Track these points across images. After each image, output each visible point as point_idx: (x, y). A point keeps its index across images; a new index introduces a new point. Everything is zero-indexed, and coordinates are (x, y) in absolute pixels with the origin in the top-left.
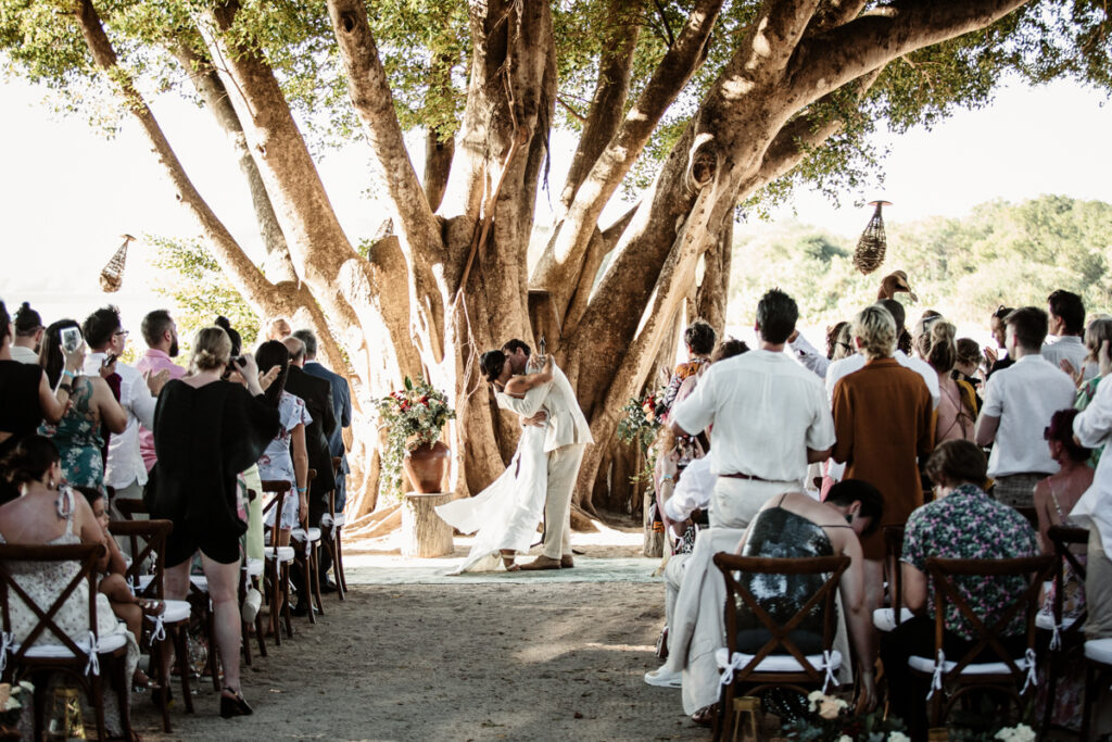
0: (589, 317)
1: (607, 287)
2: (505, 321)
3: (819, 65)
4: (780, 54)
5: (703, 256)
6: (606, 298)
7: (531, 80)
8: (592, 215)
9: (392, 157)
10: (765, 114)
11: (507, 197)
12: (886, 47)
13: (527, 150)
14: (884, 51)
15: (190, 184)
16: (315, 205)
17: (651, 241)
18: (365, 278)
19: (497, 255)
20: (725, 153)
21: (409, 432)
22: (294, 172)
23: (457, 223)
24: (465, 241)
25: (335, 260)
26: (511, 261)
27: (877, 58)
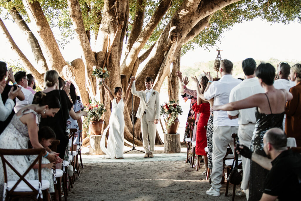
0: (138, 82)
1: (143, 73)
2: (115, 84)
3: (207, 7)
4: (197, 3)
5: (172, 63)
6: (143, 77)
7: (122, 10)
8: (137, 52)
9: (82, 33)
10: (191, 21)
11: (116, 46)
12: (226, 2)
13: (121, 31)
14: (226, 3)
15: (15, 44)
16: (55, 49)
17: (157, 59)
18: (71, 71)
19: (112, 63)
20: (179, 32)
21: (92, 116)
22: (49, 39)
23: (100, 54)
24: (102, 59)
25: (61, 66)
26: (117, 65)
27: (223, 5)
